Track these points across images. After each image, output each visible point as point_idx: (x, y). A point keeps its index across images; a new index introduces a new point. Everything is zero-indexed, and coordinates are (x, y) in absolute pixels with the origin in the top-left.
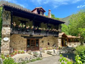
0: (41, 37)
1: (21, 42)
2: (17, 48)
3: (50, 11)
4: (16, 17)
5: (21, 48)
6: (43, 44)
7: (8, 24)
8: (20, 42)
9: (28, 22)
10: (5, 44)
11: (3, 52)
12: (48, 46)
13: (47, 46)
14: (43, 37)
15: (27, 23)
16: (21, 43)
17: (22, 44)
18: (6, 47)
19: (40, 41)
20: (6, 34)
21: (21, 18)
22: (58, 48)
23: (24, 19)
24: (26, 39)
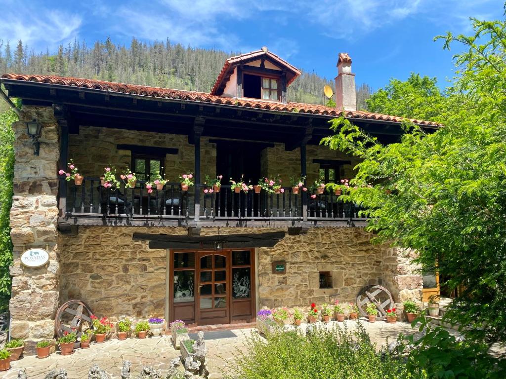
0: (270, 239)
1: (132, 271)
2: (113, 302)
3: (348, 62)
4: (104, 129)
5: (135, 306)
6: (284, 281)
7: (41, 174)
8: (126, 269)
9: (175, 151)
10: (30, 282)
11: (23, 327)
12: (318, 292)
13: (311, 292)
14: (281, 235)
15: (169, 157)
16: (137, 278)
17: (140, 280)
18: (38, 299)
19: (263, 260)
20: (33, 228)
21: (132, 136)
22: (401, 306)
23: (151, 139)
24: (164, 253)
